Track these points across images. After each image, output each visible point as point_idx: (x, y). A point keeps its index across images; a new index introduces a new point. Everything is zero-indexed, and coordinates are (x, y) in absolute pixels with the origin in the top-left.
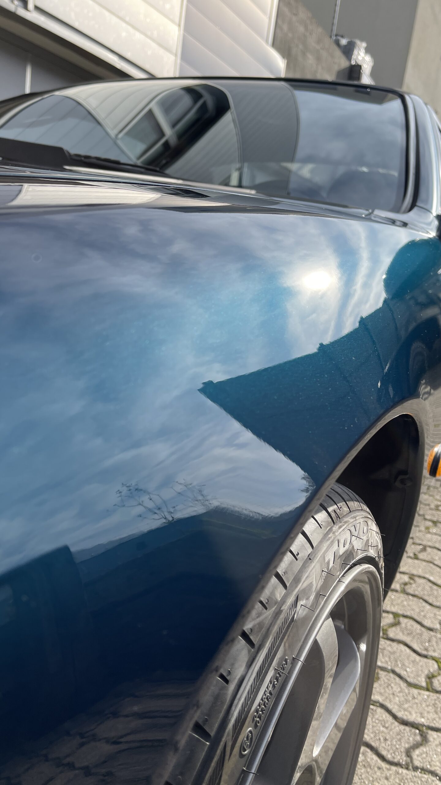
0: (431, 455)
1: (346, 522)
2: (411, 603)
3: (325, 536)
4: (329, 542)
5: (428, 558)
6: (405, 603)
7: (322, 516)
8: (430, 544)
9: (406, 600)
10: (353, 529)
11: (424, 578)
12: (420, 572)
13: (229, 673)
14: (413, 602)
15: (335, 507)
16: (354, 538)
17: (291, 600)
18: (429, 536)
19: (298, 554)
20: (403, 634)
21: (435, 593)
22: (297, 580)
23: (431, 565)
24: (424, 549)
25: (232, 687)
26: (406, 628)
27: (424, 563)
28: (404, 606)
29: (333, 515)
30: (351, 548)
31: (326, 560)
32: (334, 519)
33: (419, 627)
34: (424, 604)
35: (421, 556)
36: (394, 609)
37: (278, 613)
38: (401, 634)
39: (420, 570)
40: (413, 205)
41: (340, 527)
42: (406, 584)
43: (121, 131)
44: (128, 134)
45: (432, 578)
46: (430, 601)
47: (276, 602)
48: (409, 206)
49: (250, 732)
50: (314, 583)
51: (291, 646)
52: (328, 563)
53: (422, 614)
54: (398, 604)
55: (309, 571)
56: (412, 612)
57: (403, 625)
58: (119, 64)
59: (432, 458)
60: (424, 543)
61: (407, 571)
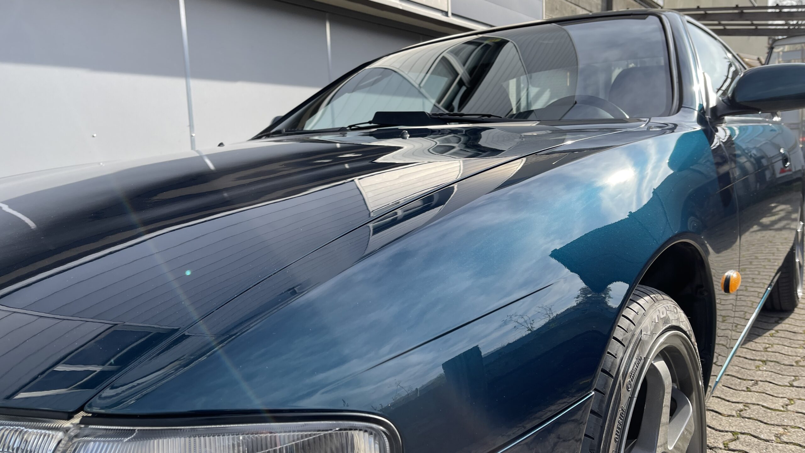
0: (723, 278)
1: (662, 303)
2: (747, 424)
3: (651, 307)
4: (653, 310)
5: (761, 390)
6: (742, 424)
7: (647, 298)
8: (760, 379)
9: (743, 422)
10: (667, 308)
11: (758, 405)
12: (754, 401)
13: (616, 354)
14: (749, 423)
15: (654, 295)
16: (668, 312)
17: (638, 331)
18: (760, 372)
19: (638, 312)
20: (743, 446)
21: (769, 415)
22: (640, 323)
23: (764, 395)
24: (756, 383)
25: (618, 360)
26: (745, 441)
27: (757, 394)
28: (741, 426)
29: (654, 298)
30: (667, 317)
31: (654, 318)
32: (655, 301)
33: (756, 440)
34: (760, 423)
35: (753, 389)
36: (732, 429)
37: (633, 335)
38: (741, 445)
39: (754, 399)
40: (680, 106)
41: (659, 304)
42: (741, 411)
45: (765, 404)
46: (765, 421)
47: (631, 330)
49: (629, 381)
50: (649, 326)
51: (642, 351)
52: (655, 319)
53: (759, 430)
54: (736, 426)
55: (645, 320)
56: (749, 430)
57: (742, 440)
59: (724, 280)
60: (756, 378)
61: (741, 401)
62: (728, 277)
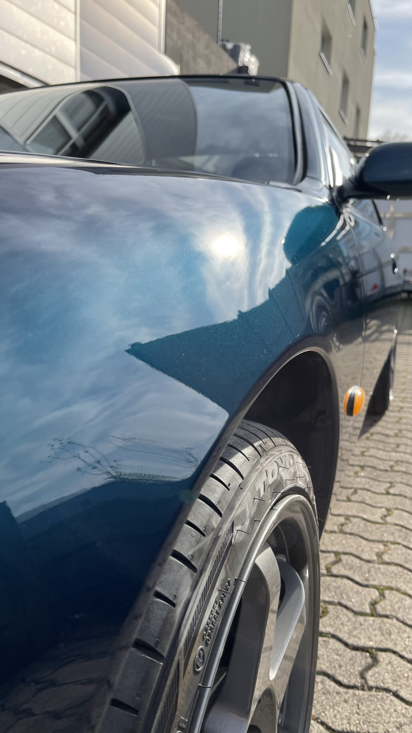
0: (346, 397)
1: (272, 455)
2: (349, 541)
3: (254, 468)
4: (257, 473)
5: (360, 499)
6: (344, 542)
7: (248, 451)
8: (360, 486)
9: (344, 539)
10: (279, 461)
11: (358, 517)
12: (354, 513)
13: (175, 597)
14: (351, 540)
15: (261, 442)
16: (281, 469)
17: (227, 526)
18: (358, 479)
19: (229, 485)
20: (345, 569)
21: (369, 528)
22: (231, 508)
23: (363, 505)
24: (355, 492)
25: (179, 610)
26: (347, 563)
27: (357, 504)
28: (343, 544)
29: (259, 449)
30: (279, 478)
31: (257, 489)
32: (261, 453)
33: (357, 561)
34: (361, 540)
35: (353, 498)
36: (334, 549)
37: (216, 539)
38: (343, 569)
39: (354, 511)
40: (304, 176)
41: (267, 459)
42: (342, 525)
43: (28, 139)
44: (35, 140)
45: (365, 516)
46: (366, 537)
47: (213, 529)
48: (301, 177)
49: (202, 649)
50: (247, 509)
51: (232, 569)
52: (259, 491)
53: (360, 549)
54: (338, 544)
55: (241, 499)
56: (351, 549)
57: (344, 562)
58: (22, 80)
59: (347, 399)
60: (355, 486)
61: (343, 513)
62: (352, 396)
